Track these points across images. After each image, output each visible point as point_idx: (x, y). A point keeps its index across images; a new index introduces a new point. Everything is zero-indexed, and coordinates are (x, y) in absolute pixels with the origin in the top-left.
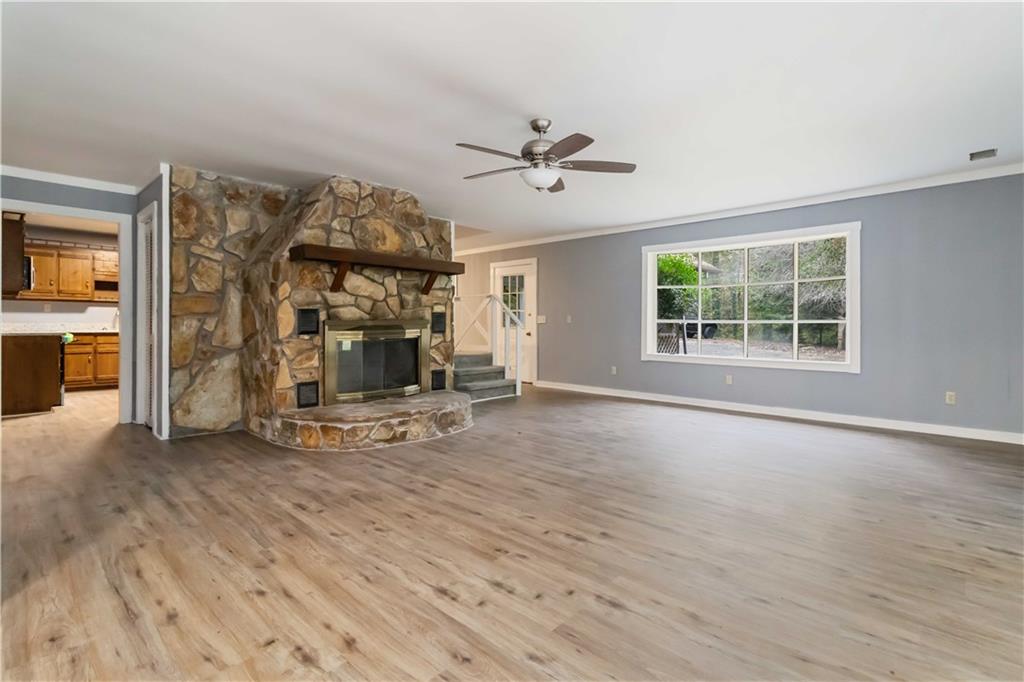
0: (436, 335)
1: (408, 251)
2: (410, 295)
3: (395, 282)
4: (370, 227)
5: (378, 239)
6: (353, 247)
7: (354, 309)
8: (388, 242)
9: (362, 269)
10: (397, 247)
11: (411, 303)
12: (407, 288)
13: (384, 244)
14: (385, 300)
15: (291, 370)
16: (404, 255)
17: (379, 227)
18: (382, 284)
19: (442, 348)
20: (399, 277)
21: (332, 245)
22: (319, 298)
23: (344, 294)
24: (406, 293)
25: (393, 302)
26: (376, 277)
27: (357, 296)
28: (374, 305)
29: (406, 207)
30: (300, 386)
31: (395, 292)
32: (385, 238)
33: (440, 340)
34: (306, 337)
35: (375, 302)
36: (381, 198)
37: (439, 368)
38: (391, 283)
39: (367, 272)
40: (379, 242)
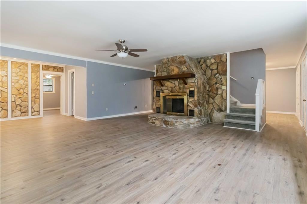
0: (191, 98)
1: (180, 73)
2: (181, 85)
3: (177, 82)
4: (170, 69)
5: (172, 71)
6: (167, 75)
7: (167, 91)
8: (175, 71)
9: (169, 80)
10: (177, 72)
11: (182, 88)
12: (180, 83)
13: (174, 72)
14: (174, 87)
15: (156, 104)
16: (180, 74)
17: (172, 68)
18: (174, 83)
19: (193, 102)
20: (179, 80)
21: (162, 75)
22: (160, 88)
23: (165, 87)
24: (180, 85)
25: (177, 88)
26: (172, 82)
27: (168, 87)
28: (172, 89)
29: (180, 59)
30: (157, 108)
31: (177, 85)
32: (174, 70)
33: (193, 100)
34: (158, 97)
35: (172, 88)
36: (173, 60)
37: (192, 109)
38: (176, 83)
39: (170, 81)
40: (172, 72)
